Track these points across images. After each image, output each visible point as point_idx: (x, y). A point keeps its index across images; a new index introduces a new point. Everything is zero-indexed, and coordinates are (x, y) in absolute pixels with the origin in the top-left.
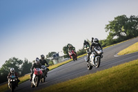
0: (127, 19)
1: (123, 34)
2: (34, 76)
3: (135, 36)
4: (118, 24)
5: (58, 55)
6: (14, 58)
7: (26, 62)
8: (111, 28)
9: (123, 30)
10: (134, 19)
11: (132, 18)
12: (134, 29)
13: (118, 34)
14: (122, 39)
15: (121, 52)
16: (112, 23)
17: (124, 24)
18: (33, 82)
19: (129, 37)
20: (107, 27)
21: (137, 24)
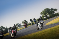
0: (50, 10)
1: (48, 16)
2: (12, 33)
3: (53, 17)
4: (46, 12)
5: (20, 25)
6: (1, 26)
7: (7, 28)
8: (43, 13)
9: (48, 14)
10: (53, 10)
11: (52, 9)
12: (53, 14)
13: (46, 16)
14: (47, 18)
15: (47, 24)
16: (43, 11)
17: (48, 12)
18: (12, 36)
19: (51, 17)
20: (41, 13)
21: (54, 12)
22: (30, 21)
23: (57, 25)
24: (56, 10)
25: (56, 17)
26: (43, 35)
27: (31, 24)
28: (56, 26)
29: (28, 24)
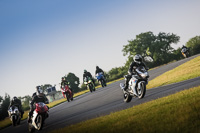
0: (155, 38)
1: (149, 59)
2: (35, 114)
3: (166, 62)
4: (140, 45)
8: (131, 50)
9: (148, 53)
10: (164, 37)
11: (161, 36)
12: (165, 52)
16: (133, 43)
17: (149, 45)
19: (157, 63)
20: (126, 49)
21: (168, 44)
22: (84, 76)
23: (179, 91)
24: (174, 39)
25: (175, 62)
26: (132, 123)
27: (86, 88)
28: (174, 93)
29: (80, 86)
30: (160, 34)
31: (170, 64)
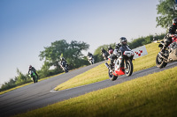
0: (68, 45)
3: (77, 67)
4: (55, 51)
8: (47, 55)
10: (76, 45)
11: (73, 44)
12: (76, 58)
13: (56, 64)
16: (49, 50)
17: (63, 51)
19: (70, 68)
20: (42, 55)
21: (79, 51)
24: (84, 46)
25: (85, 67)
30: (73, 42)
31: (81, 69)
